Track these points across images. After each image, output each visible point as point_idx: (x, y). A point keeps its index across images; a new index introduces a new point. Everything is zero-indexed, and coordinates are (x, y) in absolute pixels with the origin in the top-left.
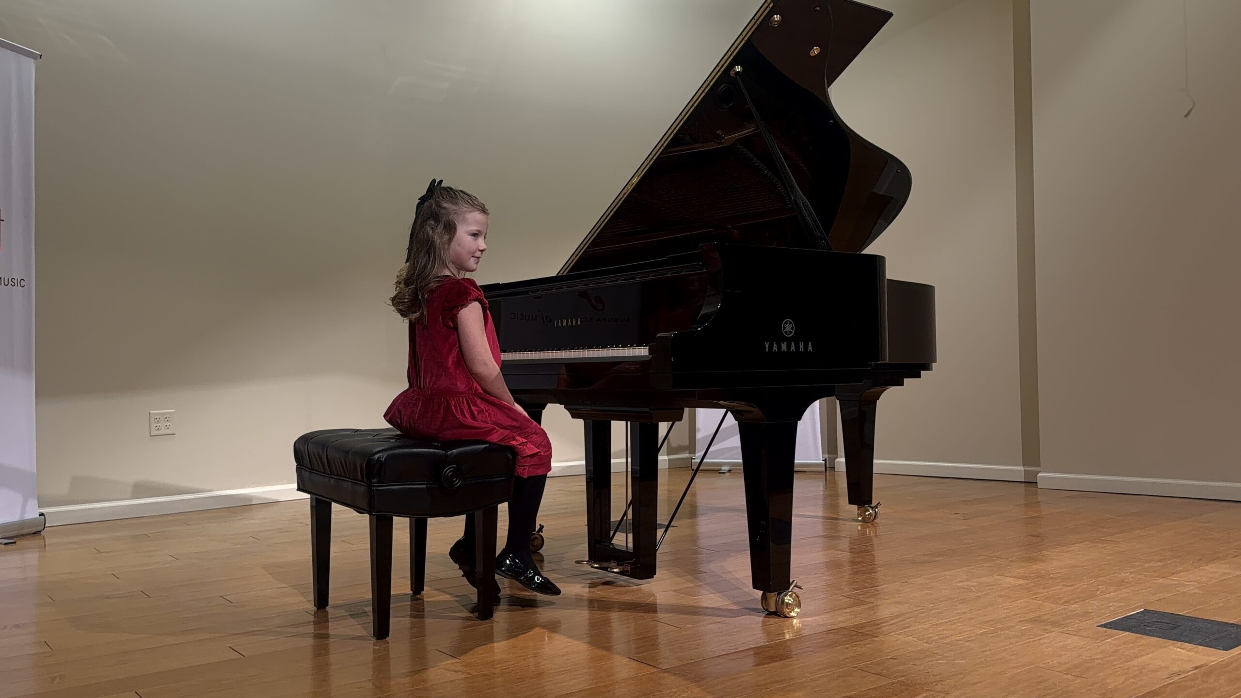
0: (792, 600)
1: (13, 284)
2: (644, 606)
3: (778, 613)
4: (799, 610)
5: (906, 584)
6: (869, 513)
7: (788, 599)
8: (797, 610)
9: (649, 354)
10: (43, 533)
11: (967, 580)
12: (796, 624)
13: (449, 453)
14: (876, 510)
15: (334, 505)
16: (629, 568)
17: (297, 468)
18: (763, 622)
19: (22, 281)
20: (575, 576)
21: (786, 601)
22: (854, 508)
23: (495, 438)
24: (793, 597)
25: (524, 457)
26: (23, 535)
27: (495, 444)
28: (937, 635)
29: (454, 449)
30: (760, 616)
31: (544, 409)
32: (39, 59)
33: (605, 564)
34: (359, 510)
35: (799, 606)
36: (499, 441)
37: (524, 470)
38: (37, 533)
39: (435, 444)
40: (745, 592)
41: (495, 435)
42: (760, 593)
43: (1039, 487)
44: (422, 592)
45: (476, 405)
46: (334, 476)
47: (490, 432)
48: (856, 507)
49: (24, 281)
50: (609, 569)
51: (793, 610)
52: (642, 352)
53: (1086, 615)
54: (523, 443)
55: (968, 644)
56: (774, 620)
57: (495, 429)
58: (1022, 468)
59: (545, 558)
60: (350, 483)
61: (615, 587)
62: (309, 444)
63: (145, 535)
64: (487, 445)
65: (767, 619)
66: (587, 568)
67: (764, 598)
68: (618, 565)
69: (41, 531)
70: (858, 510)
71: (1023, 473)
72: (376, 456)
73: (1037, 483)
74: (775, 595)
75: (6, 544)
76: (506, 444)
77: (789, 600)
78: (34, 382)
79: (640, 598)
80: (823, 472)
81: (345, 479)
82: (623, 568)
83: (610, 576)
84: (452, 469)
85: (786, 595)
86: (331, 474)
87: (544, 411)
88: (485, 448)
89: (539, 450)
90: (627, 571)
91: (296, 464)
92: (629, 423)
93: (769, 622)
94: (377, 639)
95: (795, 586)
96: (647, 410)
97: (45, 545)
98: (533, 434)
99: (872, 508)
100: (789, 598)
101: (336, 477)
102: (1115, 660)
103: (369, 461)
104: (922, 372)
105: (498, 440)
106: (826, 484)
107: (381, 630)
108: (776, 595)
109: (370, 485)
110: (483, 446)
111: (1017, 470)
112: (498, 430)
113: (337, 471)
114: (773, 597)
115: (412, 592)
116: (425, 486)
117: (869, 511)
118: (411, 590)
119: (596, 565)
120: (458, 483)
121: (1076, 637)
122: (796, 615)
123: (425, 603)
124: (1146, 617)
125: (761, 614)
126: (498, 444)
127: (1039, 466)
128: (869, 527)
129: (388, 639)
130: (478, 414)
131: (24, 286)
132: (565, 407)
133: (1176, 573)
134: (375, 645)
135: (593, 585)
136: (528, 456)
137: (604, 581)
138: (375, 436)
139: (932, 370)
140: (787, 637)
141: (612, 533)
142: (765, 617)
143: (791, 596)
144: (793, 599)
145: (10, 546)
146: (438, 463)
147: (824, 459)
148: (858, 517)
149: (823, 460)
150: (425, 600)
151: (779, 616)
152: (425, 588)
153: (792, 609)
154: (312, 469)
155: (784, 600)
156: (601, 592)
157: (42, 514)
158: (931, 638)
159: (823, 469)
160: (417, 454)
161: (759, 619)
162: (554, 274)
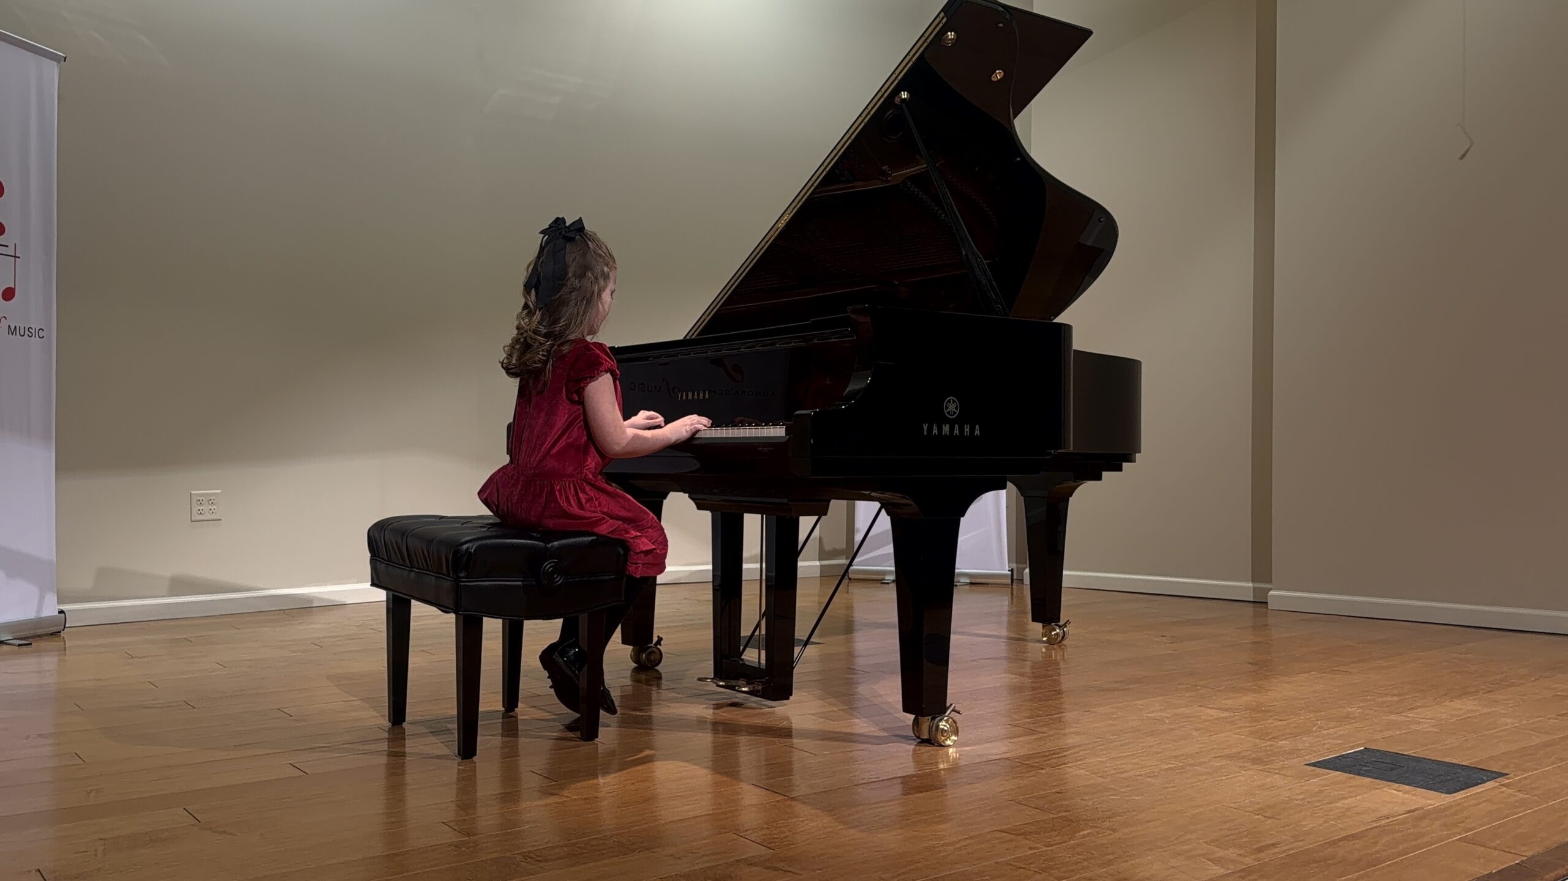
0: (948, 726)
1: (30, 335)
2: (774, 730)
3: (931, 741)
4: (956, 738)
5: (1088, 713)
6: (1055, 632)
7: (943, 725)
8: (954, 738)
9: (786, 435)
10: (62, 634)
11: (1161, 711)
12: (952, 752)
13: (550, 545)
14: (1065, 629)
15: (413, 602)
16: (760, 688)
17: (371, 560)
18: (914, 750)
19: (41, 331)
20: (698, 696)
21: (941, 727)
22: (1039, 626)
23: (604, 529)
24: (950, 722)
25: (637, 553)
26: (39, 636)
27: (604, 536)
28: (1115, 769)
29: (557, 541)
30: (911, 744)
31: (665, 498)
32: (62, 62)
33: (733, 683)
34: (444, 609)
35: (956, 733)
36: (609, 533)
37: (636, 568)
38: (56, 634)
39: (533, 534)
40: (896, 717)
41: (605, 526)
42: (912, 717)
43: (1269, 608)
44: (516, 709)
45: (584, 492)
46: (414, 569)
47: (598, 522)
48: (1040, 625)
49: (43, 330)
50: (737, 688)
51: (949, 738)
52: (778, 432)
53: (1294, 752)
54: (636, 536)
55: (1149, 779)
56: (924, 749)
57: (604, 518)
58: (1251, 585)
59: (663, 675)
60: (433, 578)
61: (742, 709)
62: (386, 531)
63: (185, 638)
64: (595, 538)
65: (918, 748)
66: (712, 687)
67: (916, 722)
68: (748, 684)
69: (60, 632)
70: (1043, 629)
71: (1252, 589)
72: (465, 547)
73: (1267, 603)
74: (928, 719)
75: (20, 645)
76: (616, 537)
77: (945, 726)
78: (54, 454)
79: (771, 721)
80: (1009, 585)
81: (429, 573)
82: (753, 688)
83: (739, 697)
84: (553, 564)
85: (941, 720)
86: (412, 567)
87: (665, 502)
88: (592, 540)
89: (654, 547)
90: (759, 691)
91: (370, 555)
92: (764, 516)
93: (920, 750)
94: (462, 759)
95: (953, 710)
96: (786, 501)
97: (65, 648)
98: (649, 528)
99: (1060, 627)
100: (944, 723)
101: (417, 570)
102: (1318, 801)
103: (456, 552)
104: (1125, 465)
105: (608, 531)
106: (1012, 598)
107: (467, 748)
108: (930, 720)
109: (457, 580)
110: (590, 539)
111: (1244, 587)
112: (608, 520)
113: (418, 563)
114: (926, 722)
115: (503, 709)
116: (520, 583)
117: (1056, 631)
118: (503, 707)
119: (721, 683)
120: (559, 580)
121: (1276, 776)
122: (952, 744)
123: (519, 722)
124: (1365, 757)
125: (912, 741)
126: (608, 537)
127: (1270, 582)
128: (1055, 649)
129: (474, 758)
130: (586, 503)
131: (43, 337)
132: (689, 497)
133: (1412, 709)
134: (459, 764)
135: (718, 707)
136: (642, 552)
137: (730, 702)
138: (464, 523)
139: (1135, 462)
140: (941, 766)
141: (742, 648)
142: (916, 745)
143: (947, 721)
144: (949, 724)
145: (24, 648)
146: (537, 557)
147: (1010, 569)
148: (1043, 637)
149: (1009, 571)
150: (519, 718)
151: (933, 744)
152: (520, 704)
153: (948, 736)
154: (389, 561)
155: (939, 725)
156: (726, 714)
157: (61, 612)
158: (1106, 772)
159: (1009, 581)
160: (513, 546)
161: (910, 747)
162: (681, 338)
